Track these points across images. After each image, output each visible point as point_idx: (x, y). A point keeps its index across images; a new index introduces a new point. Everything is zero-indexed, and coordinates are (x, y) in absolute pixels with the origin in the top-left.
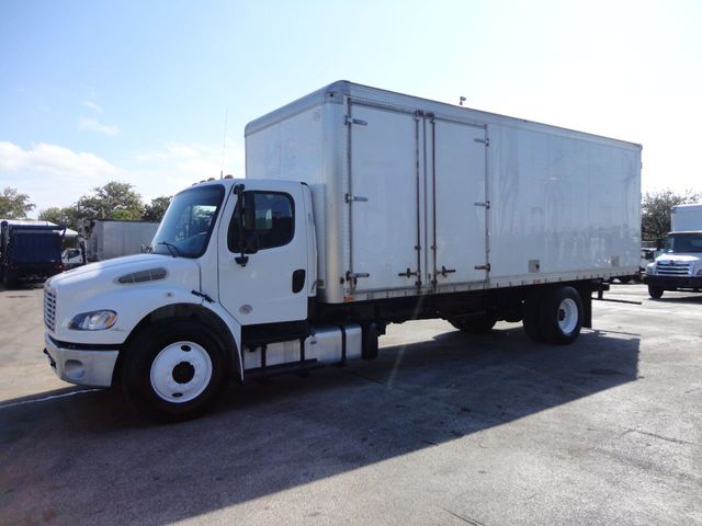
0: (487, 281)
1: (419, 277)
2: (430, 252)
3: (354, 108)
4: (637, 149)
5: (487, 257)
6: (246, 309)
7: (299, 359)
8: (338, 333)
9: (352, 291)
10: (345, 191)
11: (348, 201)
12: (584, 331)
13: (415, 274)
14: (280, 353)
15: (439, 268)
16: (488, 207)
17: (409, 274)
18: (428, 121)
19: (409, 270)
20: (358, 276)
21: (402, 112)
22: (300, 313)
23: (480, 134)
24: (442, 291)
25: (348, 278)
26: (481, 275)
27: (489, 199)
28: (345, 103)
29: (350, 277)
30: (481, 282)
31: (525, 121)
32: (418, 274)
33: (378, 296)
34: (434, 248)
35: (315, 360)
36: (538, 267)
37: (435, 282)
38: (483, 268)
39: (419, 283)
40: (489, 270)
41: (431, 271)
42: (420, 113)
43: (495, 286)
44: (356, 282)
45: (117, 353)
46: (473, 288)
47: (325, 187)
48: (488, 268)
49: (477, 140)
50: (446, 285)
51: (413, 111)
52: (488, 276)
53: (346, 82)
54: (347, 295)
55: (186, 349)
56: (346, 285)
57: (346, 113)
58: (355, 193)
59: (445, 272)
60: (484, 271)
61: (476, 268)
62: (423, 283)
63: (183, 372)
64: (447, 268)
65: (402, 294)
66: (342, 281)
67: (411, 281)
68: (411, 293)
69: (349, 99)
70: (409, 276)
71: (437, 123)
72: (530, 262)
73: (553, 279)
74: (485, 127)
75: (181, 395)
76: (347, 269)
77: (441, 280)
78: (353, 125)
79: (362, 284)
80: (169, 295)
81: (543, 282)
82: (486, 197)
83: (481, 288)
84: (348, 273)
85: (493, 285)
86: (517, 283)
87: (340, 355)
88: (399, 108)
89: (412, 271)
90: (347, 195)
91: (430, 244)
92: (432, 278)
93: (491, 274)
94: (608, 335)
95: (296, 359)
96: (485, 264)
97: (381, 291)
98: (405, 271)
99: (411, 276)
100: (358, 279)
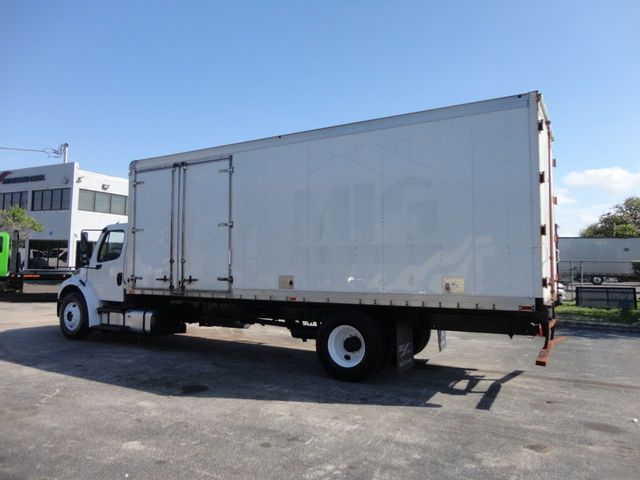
0: (229, 291)
1: (172, 283)
2: (180, 264)
3: (138, 175)
5: (230, 271)
8: (141, 314)
10: (133, 226)
11: (134, 232)
13: (169, 280)
14: (115, 319)
15: (187, 277)
16: (231, 226)
17: (165, 279)
19: (165, 277)
22: (120, 298)
24: (190, 295)
25: (132, 280)
26: (224, 286)
27: (233, 220)
28: (133, 174)
30: (222, 292)
33: (147, 293)
34: (182, 261)
35: (129, 327)
36: (291, 283)
37: (183, 287)
38: (225, 279)
39: (172, 287)
40: (231, 282)
41: (181, 279)
42: (175, 165)
43: (238, 297)
44: (135, 282)
46: (216, 296)
48: (230, 280)
49: (221, 171)
50: (193, 291)
51: (171, 165)
52: (230, 287)
53: (136, 161)
54: (131, 289)
56: (131, 283)
57: (133, 180)
58: (137, 227)
59: (191, 280)
60: (226, 283)
61: (219, 279)
62: (175, 287)
63: (69, 316)
64: (193, 278)
65: (161, 293)
66: (129, 281)
67: (166, 285)
68: (167, 294)
69: (135, 171)
70: (165, 281)
71: (187, 169)
72: (280, 277)
74: (231, 158)
76: (132, 273)
77: (188, 286)
81: (300, 300)
82: (230, 218)
83: (223, 296)
84: (132, 276)
85: (236, 295)
86: (264, 297)
87: (142, 328)
88: (162, 166)
90: (132, 229)
91: (180, 258)
92: (181, 284)
93: (234, 285)
95: (121, 324)
96: (227, 276)
97: (149, 289)
98: (163, 277)
99: (167, 281)
100: (137, 280)
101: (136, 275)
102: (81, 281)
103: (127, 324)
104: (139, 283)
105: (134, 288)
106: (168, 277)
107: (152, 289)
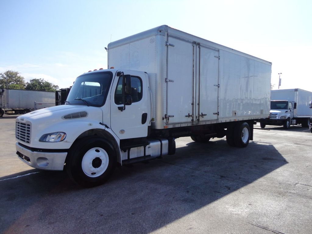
0: (217, 120)
1: (193, 117)
2: (197, 106)
3: (170, 38)
4: (270, 64)
5: (218, 109)
6: (122, 131)
7: (143, 155)
8: (159, 143)
9: (167, 123)
10: (165, 77)
11: (166, 82)
12: (250, 141)
13: (191, 116)
14: (136, 152)
15: (200, 114)
16: (219, 87)
17: (189, 116)
18: (197, 47)
20: (169, 116)
21: (188, 41)
23: (216, 54)
24: (201, 124)
25: (166, 118)
26: (215, 117)
27: (219, 83)
28: (166, 36)
29: (166, 117)
30: (215, 120)
31: (233, 49)
32: (192, 116)
33: (177, 126)
34: (199, 104)
35: (150, 156)
36: (236, 114)
37: (198, 120)
38: (216, 114)
40: (218, 115)
41: (197, 115)
42: (194, 43)
43: (220, 122)
44: (168, 119)
45: (67, 153)
46: (212, 123)
47: (156, 75)
48: (218, 114)
49: (215, 57)
51: (192, 41)
52: (218, 117)
53: (166, 26)
54: (165, 125)
55: (98, 151)
56: (165, 120)
57: (166, 40)
58: (169, 78)
60: (217, 115)
61: (214, 114)
62: (194, 120)
63: (97, 163)
64: (203, 114)
65: (186, 125)
66: (163, 119)
67: (190, 119)
68: (190, 125)
69: (167, 34)
70: (189, 117)
71: (201, 48)
72: (233, 111)
73: (241, 119)
74: (218, 51)
75: (95, 173)
76: (165, 113)
77: (201, 119)
78: (169, 46)
79: (171, 120)
80: (90, 125)
81: (237, 120)
82: (218, 82)
83: (215, 122)
84: (166, 115)
86: (228, 121)
87: (160, 153)
88: (186, 39)
90: (166, 79)
91: (197, 102)
92: (198, 118)
94: (259, 143)
96: (217, 112)
97: (178, 123)
98: (188, 115)
99: (190, 117)
100: (169, 118)
101: (169, 114)
102: (100, 123)
106: (191, 114)
107: (181, 123)
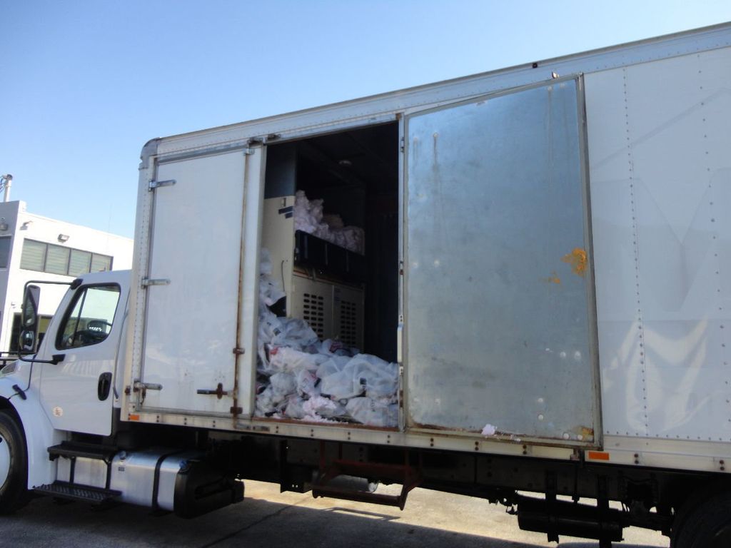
3: (162, 169)
6: (58, 411)
7: (106, 487)
11: (145, 287)
13: (231, 394)
14: (87, 472)
17: (219, 392)
19: (220, 386)
20: (148, 387)
22: (105, 429)
25: (136, 390)
29: (139, 388)
33: (172, 420)
35: (119, 493)
39: (236, 411)
42: (252, 142)
44: (144, 394)
54: (133, 411)
56: (132, 397)
57: (150, 177)
65: (207, 424)
66: (128, 392)
67: (224, 405)
69: (156, 159)
70: (220, 397)
76: (136, 376)
84: (137, 382)
89: (225, 388)
90: (145, 278)
95: (103, 485)
97: (177, 413)
98: (215, 388)
99: (224, 397)
100: (148, 391)
101: (146, 381)
102: (16, 388)
103: (115, 485)
104: (152, 398)
105: (140, 407)
106: (228, 386)
107: (186, 414)
